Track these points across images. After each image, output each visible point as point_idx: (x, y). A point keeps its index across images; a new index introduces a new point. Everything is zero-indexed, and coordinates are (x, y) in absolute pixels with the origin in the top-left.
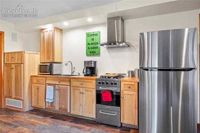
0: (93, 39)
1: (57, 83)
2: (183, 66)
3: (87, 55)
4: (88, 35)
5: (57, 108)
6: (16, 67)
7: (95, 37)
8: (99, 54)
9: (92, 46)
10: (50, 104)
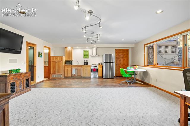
0: (86, 53)
1: (77, 67)
2: (112, 62)
3: (84, 58)
4: (84, 51)
5: (77, 76)
6: (58, 62)
7: (87, 52)
8: (88, 58)
9: (86, 55)
10: (73, 75)
